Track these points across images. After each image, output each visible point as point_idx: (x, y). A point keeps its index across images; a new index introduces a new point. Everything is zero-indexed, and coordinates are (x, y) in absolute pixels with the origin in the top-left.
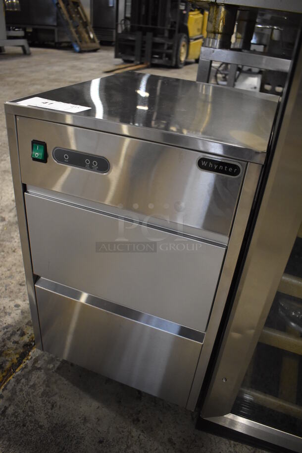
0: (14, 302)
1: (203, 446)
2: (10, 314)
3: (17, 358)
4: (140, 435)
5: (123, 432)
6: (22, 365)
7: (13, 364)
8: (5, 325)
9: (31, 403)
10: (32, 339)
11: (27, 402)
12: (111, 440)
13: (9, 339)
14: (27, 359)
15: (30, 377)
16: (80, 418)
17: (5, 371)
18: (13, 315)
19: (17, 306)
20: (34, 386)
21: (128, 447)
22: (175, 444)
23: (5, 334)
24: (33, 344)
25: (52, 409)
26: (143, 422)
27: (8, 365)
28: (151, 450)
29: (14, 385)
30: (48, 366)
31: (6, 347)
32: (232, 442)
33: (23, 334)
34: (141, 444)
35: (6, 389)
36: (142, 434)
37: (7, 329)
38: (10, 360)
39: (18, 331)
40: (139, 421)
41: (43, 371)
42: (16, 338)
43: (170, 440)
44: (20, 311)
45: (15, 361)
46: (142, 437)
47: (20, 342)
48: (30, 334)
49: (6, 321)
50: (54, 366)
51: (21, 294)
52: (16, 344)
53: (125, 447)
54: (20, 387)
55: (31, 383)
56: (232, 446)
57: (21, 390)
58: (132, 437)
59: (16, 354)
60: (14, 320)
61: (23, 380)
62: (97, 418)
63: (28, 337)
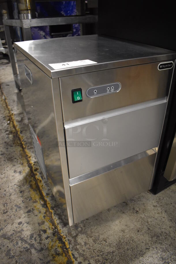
0: (15, 224)
1: (164, 198)
2: (22, 230)
3: (59, 243)
4: (145, 215)
5: (139, 220)
6: (66, 243)
7: (61, 247)
8: (29, 237)
9: (96, 250)
10: (53, 228)
11: (94, 251)
12: (140, 227)
13: (41, 240)
14: (65, 238)
15: (78, 242)
16: (120, 233)
17: (62, 254)
18: (25, 229)
19: (20, 223)
20: (86, 244)
21: (148, 222)
22: (156, 206)
23: (35, 240)
24: (56, 230)
25: (106, 242)
26: (140, 210)
27: (60, 250)
28: (154, 215)
29: (78, 252)
30: (78, 230)
31: (46, 245)
32: (168, 188)
33: (45, 231)
34: (149, 217)
35: (77, 258)
36: (145, 214)
37: (33, 237)
38: (57, 247)
39: (40, 232)
40: (138, 211)
41: (79, 234)
42: (44, 236)
43: (154, 206)
44: (25, 224)
45: (60, 245)
46: (146, 215)
47: (49, 236)
48: (48, 228)
49: (26, 235)
50: (81, 228)
51: (13, 216)
52: (49, 238)
53: (147, 224)
54: (82, 250)
55: (83, 244)
56: (169, 189)
57: (84, 251)
58: (144, 218)
59: (56, 242)
60: (30, 230)
61: (78, 247)
62: (125, 226)
63: (50, 230)
